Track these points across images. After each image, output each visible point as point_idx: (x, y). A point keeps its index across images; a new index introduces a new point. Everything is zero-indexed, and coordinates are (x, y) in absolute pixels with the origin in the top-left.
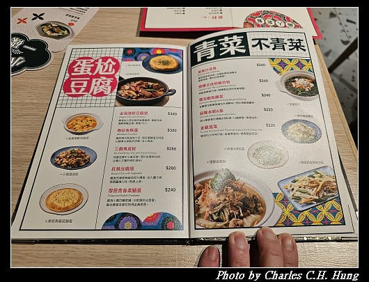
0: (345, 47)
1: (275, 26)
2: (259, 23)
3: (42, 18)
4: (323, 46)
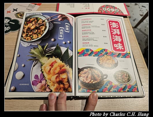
0: (142, 17)
1: (111, 11)
2: (104, 10)
3: (17, 11)
4: (132, 17)
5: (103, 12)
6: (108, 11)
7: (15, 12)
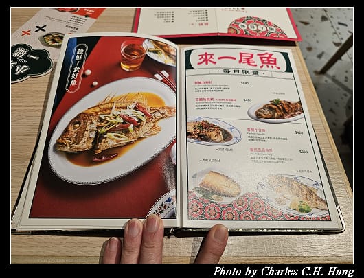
0: (337, 49)
1: (258, 30)
2: (243, 28)
3: (44, 30)
4: (316, 49)
5: (239, 32)
6: (251, 31)
7: (41, 33)
